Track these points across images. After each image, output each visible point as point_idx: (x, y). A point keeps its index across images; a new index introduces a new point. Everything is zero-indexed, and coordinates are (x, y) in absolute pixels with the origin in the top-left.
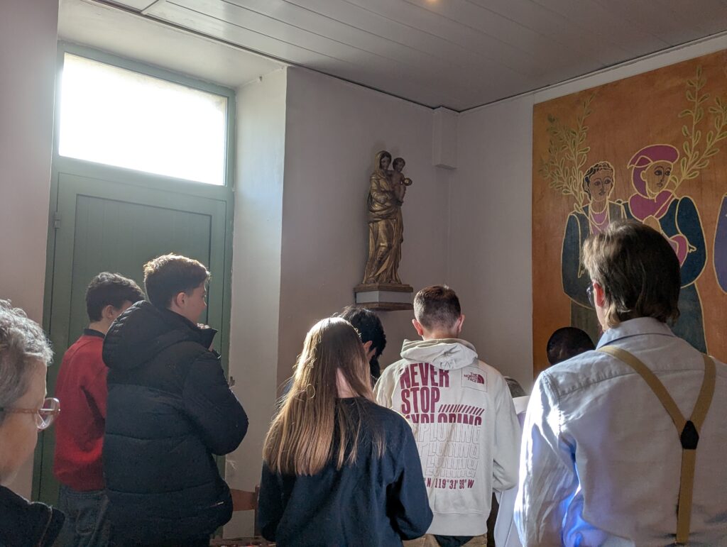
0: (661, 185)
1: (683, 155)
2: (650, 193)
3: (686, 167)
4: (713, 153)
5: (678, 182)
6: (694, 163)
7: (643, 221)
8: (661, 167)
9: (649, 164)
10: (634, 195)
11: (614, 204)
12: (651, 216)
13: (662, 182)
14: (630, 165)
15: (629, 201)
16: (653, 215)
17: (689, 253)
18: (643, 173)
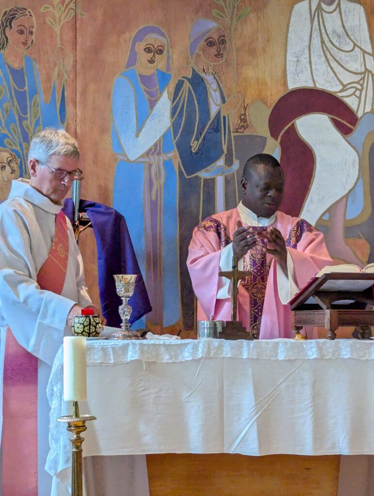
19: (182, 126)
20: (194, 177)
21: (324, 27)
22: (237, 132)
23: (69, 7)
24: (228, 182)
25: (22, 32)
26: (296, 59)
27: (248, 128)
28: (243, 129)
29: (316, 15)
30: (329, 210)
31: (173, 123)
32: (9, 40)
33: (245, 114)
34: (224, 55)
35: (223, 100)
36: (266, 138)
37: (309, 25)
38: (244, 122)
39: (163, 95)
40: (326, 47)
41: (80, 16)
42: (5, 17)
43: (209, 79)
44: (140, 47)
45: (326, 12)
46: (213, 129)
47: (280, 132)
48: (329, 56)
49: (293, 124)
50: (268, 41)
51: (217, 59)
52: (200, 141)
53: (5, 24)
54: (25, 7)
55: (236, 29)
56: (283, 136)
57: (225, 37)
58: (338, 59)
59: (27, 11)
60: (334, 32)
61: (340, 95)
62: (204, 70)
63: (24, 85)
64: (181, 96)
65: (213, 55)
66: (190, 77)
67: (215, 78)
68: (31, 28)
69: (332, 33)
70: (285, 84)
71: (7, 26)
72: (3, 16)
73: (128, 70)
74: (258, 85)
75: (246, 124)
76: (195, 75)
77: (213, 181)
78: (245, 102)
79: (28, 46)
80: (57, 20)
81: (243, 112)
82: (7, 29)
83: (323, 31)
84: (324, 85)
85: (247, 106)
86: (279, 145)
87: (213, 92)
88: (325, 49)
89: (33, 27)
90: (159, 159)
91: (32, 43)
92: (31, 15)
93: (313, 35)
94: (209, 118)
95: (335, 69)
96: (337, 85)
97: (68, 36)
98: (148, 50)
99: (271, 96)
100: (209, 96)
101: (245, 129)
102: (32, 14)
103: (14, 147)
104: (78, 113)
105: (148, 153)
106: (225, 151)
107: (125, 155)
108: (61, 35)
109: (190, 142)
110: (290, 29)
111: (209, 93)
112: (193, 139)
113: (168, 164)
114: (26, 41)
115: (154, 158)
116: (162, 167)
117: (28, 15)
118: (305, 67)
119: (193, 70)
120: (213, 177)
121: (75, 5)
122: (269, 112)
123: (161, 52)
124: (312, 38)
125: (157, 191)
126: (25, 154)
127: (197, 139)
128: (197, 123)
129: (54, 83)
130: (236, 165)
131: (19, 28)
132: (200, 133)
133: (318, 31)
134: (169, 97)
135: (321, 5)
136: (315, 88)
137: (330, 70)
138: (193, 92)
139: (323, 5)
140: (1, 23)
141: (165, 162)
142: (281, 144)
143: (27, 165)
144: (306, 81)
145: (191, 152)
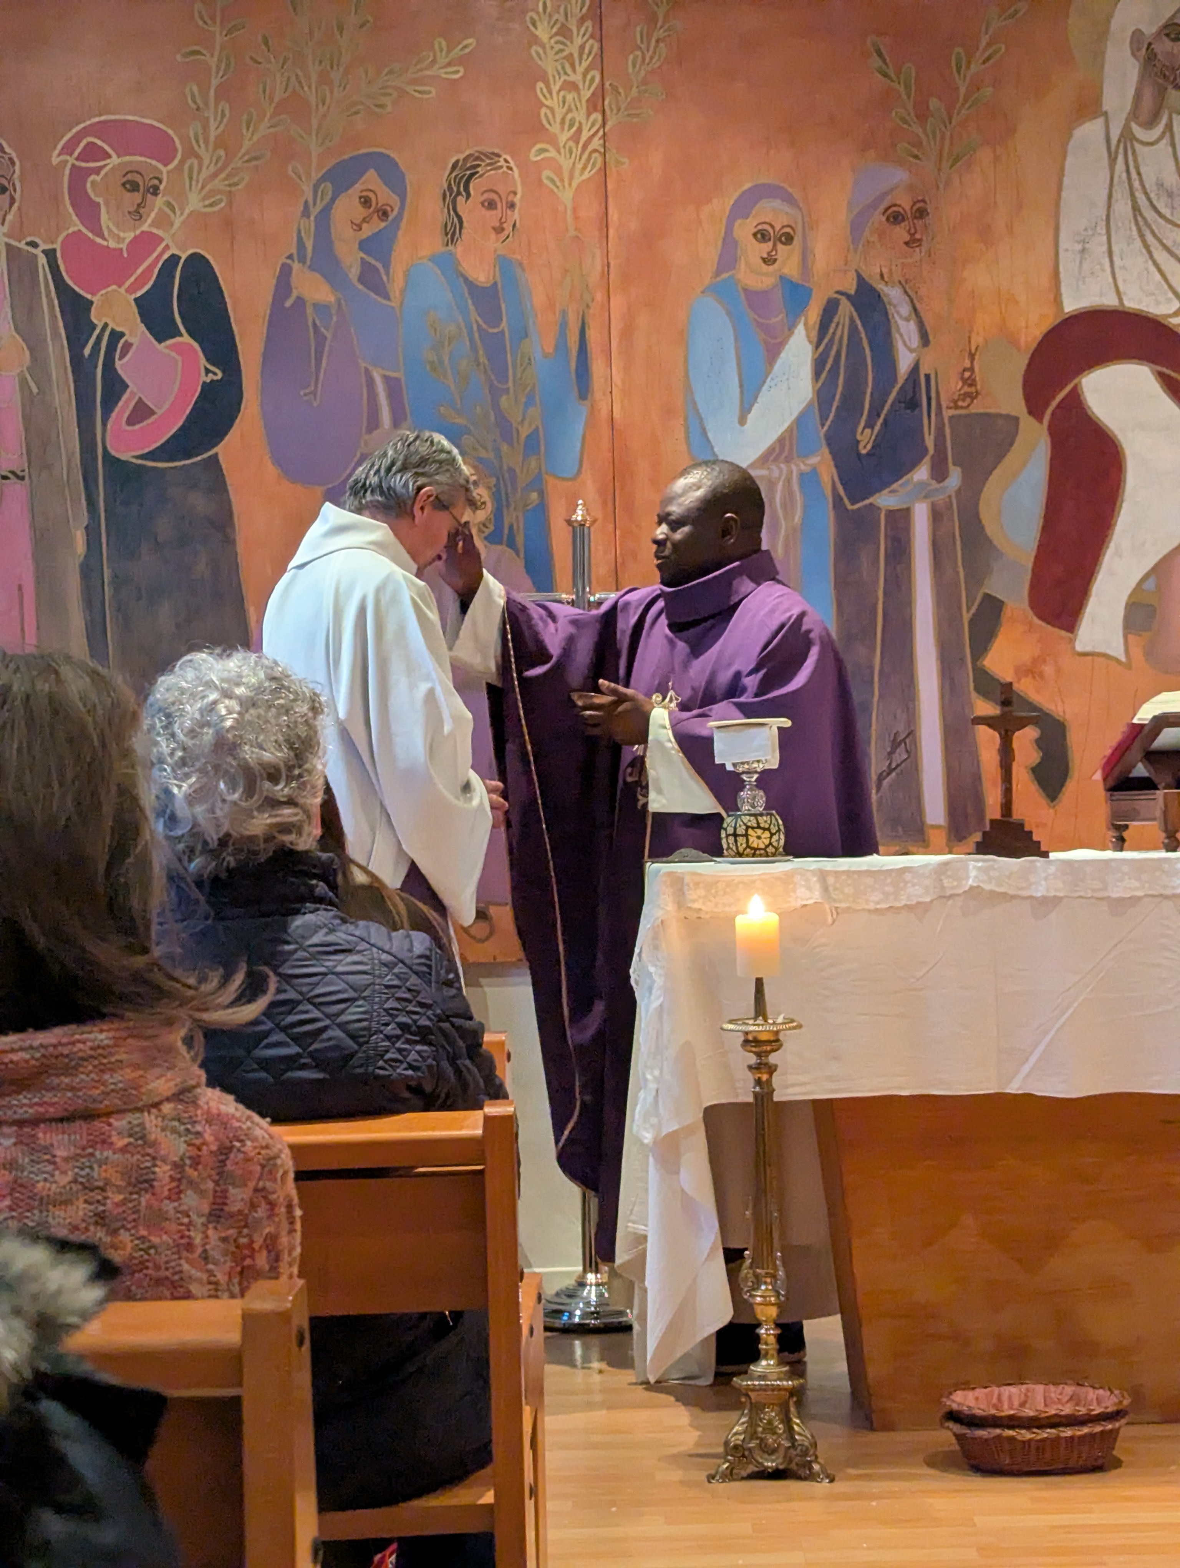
0: (138, 214)
1: (191, 153)
2: (111, 232)
3: (198, 181)
4: (256, 158)
5: (178, 212)
6: (215, 175)
7: (95, 299)
8: (138, 172)
9: (108, 161)
10: (70, 231)
11: (19, 249)
12: (114, 287)
13: (142, 211)
14: (59, 155)
15: (57, 246)
16: (120, 286)
17: (204, 383)
18: (93, 182)
19: (837, 397)
20: (865, 506)
21: (1139, 174)
22: (957, 407)
23: (590, 148)
24: (937, 516)
25: (491, 205)
26: (1079, 247)
27: (979, 398)
28: (968, 400)
29: (1121, 150)
30: (1157, 570)
31: (818, 393)
32: (465, 224)
33: (971, 369)
34: (924, 243)
35: (925, 340)
36: (1017, 419)
37: (1106, 172)
38: (970, 385)
39: (796, 331)
40: (1144, 219)
41: (614, 169)
42: (454, 175)
43: (893, 294)
44: (744, 230)
45: (1141, 142)
46: (904, 402)
47: (1048, 404)
48: (1150, 238)
49: (1075, 388)
50: (1019, 207)
51: (908, 250)
52: (877, 428)
53: (455, 189)
54: (496, 151)
55: (948, 183)
56: (1053, 414)
57: (923, 201)
58: (1169, 243)
59: (501, 159)
60: (1160, 185)
61: (1174, 321)
62: (882, 276)
63: (501, 322)
64: (834, 333)
65: (901, 243)
66: (852, 292)
67: (906, 292)
68: (512, 195)
69: (1155, 188)
71: (459, 193)
72: (451, 173)
73: (718, 279)
74: (999, 303)
75: (973, 389)
76: (863, 286)
77: (906, 513)
78: (973, 342)
79: (506, 233)
80: (566, 178)
81: (967, 364)
82: (461, 200)
83: (1136, 184)
84: (1141, 301)
85: (976, 350)
86: (1045, 433)
87: (901, 323)
88: (1141, 223)
89: (515, 193)
90: (790, 470)
91: (514, 226)
92: (510, 168)
93: (1114, 194)
94: (896, 379)
96: (1169, 300)
97: (590, 211)
98: (761, 236)
99: (1027, 327)
100: (893, 330)
101: (973, 399)
102: (512, 164)
103: (483, 454)
104: (617, 378)
105: (766, 458)
106: (931, 451)
108: (574, 210)
109: (855, 435)
110: (1066, 181)
111: (892, 321)
112: (862, 424)
113: (809, 479)
114: (501, 223)
115: (781, 470)
116: (796, 487)
117: (505, 169)
118: (1100, 264)
119: (859, 276)
120: (903, 506)
121: (602, 142)
122: (1021, 363)
123: (788, 239)
124: (1113, 200)
125: (787, 537)
126: (505, 468)
127: (870, 425)
128: (869, 390)
129: (564, 313)
130: (955, 478)
131: (486, 196)
132: (875, 413)
133: (1126, 184)
134: (808, 336)
135: (1130, 128)
136: (1121, 309)
137: (1152, 268)
138: (858, 322)
139: (1134, 126)
140: (446, 186)
141: (802, 475)
142: (1053, 431)
143: (509, 490)
144: (1101, 294)
145: (859, 455)
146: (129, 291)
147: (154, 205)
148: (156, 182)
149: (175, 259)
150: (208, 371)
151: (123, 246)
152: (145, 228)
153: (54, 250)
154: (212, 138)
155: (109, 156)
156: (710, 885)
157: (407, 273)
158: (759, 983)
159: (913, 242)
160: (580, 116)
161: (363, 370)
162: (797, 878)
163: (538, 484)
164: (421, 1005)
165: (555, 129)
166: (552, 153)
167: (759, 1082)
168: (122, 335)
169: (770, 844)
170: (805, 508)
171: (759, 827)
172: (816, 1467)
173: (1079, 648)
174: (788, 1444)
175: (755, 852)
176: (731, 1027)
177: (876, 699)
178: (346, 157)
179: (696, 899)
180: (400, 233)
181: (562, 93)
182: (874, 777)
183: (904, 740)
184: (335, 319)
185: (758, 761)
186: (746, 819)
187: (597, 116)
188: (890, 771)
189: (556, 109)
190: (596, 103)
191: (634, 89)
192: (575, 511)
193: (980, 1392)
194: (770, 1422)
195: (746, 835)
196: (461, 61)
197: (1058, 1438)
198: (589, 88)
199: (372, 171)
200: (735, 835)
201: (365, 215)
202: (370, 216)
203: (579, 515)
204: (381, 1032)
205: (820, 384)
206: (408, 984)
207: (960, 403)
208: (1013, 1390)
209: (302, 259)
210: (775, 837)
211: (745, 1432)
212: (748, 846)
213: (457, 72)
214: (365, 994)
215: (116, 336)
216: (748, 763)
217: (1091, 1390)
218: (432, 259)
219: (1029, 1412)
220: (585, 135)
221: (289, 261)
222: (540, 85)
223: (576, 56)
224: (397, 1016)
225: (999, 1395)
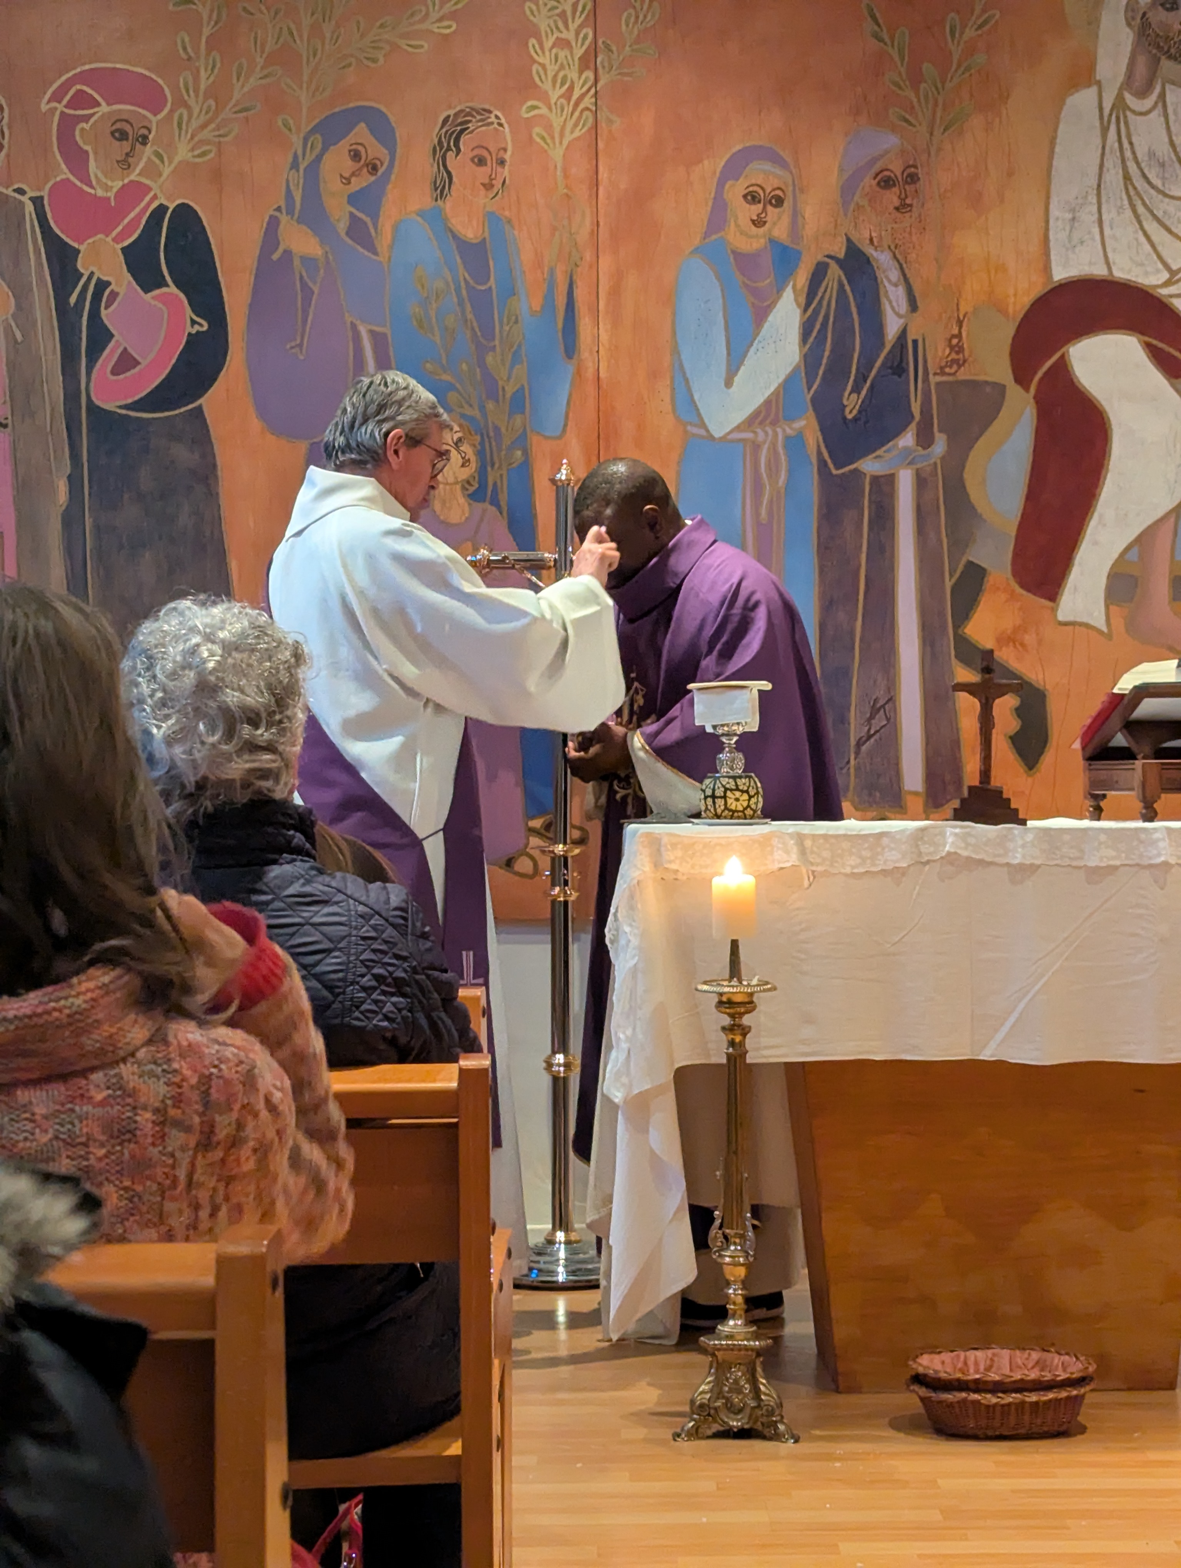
0: (126, 164)
1: (180, 102)
2: (98, 180)
3: (187, 132)
4: (246, 110)
5: (166, 163)
6: (204, 126)
7: (82, 248)
8: (127, 121)
9: (96, 110)
10: (58, 179)
11: (7, 196)
12: (100, 236)
13: (130, 160)
14: (49, 102)
15: (45, 193)
16: (107, 236)
17: (190, 334)
18: (82, 129)
19: (824, 361)
20: (851, 471)
21: (1131, 143)
22: (943, 373)
23: (582, 106)
24: (921, 483)
25: (481, 162)
26: (1070, 216)
27: (966, 365)
28: (955, 367)
29: (1114, 120)
30: (1139, 540)
31: (805, 357)
32: (455, 179)
33: (959, 336)
34: (914, 209)
35: (913, 306)
36: (1004, 386)
37: (1098, 141)
38: (957, 353)
39: (785, 294)
40: (1135, 188)
41: (604, 125)
42: (444, 130)
43: (882, 259)
44: (736, 190)
45: (1134, 112)
46: (891, 368)
47: (1035, 373)
48: (1141, 209)
49: (1063, 357)
50: (1010, 174)
51: (899, 215)
52: (864, 392)
53: (445, 145)
54: (487, 107)
55: (939, 149)
56: (1040, 383)
57: (915, 167)
58: (1160, 214)
59: (493, 116)
60: (1152, 154)
61: (1164, 291)
62: (871, 240)
63: (488, 279)
64: (822, 298)
65: (891, 208)
66: (841, 255)
67: (895, 257)
68: (502, 152)
69: (1146, 158)
70: (1047, 269)
71: (449, 149)
72: (442, 128)
73: (707, 240)
74: (989, 271)
75: (961, 356)
76: (853, 250)
77: (891, 479)
78: (961, 308)
79: (495, 190)
80: (557, 136)
81: (956, 331)
82: (450, 155)
83: (1128, 154)
84: (1130, 271)
85: (964, 317)
86: (1032, 401)
87: (890, 288)
88: (1132, 192)
89: (505, 150)
90: (776, 434)
91: (504, 182)
92: (501, 125)
93: (1106, 163)
94: (883, 345)
95: (1154, 238)
96: (1158, 271)
97: (581, 169)
98: (752, 198)
99: (1015, 295)
100: (882, 295)
101: (959, 366)
102: (503, 121)
103: (468, 412)
104: (604, 337)
105: (751, 421)
106: (917, 417)
107: (703, 425)
108: (565, 168)
109: (841, 400)
110: (1057, 149)
111: (881, 286)
112: (849, 388)
113: (795, 443)
114: (491, 180)
115: (766, 433)
116: (781, 450)
117: (496, 125)
118: (1089, 233)
119: (849, 240)
120: (888, 472)
121: (593, 100)
122: (1010, 331)
123: (779, 202)
124: (1105, 169)
125: (771, 502)
126: (490, 425)
127: (857, 389)
128: (856, 356)
129: (552, 271)
130: (940, 446)
131: (476, 152)
132: (862, 377)
133: (1118, 154)
134: (796, 300)
135: (1124, 99)
136: (1110, 278)
137: (1142, 239)
138: (847, 288)
139: (1128, 97)
140: (436, 141)
141: (787, 438)
142: (1038, 399)
143: (494, 449)
144: (1090, 263)
145: (845, 418)
146: (116, 240)
147: (143, 153)
148: (145, 132)
149: (161, 210)
150: (193, 322)
151: (111, 195)
152: (133, 177)
153: (42, 198)
154: (203, 87)
155: (98, 104)
156: (688, 847)
157: (396, 228)
158: (735, 944)
159: (903, 207)
160: (573, 74)
161: (349, 325)
162: (775, 841)
163: (522, 441)
164: (397, 957)
165: (547, 86)
166: (544, 111)
167: (732, 1043)
168: (108, 284)
169: (749, 806)
170: (790, 472)
171: (737, 789)
172: (781, 1427)
173: (1060, 617)
174: (753, 1404)
175: (733, 814)
176: (705, 987)
177: (856, 665)
178: (337, 110)
179: (673, 860)
180: (390, 186)
181: (554, 51)
182: (853, 742)
183: (883, 706)
184: (322, 271)
185: (738, 724)
186: (724, 781)
187: (590, 74)
188: (869, 737)
189: (548, 67)
190: (588, 61)
191: (627, 48)
192: (559, 470)
193: (946, 1356)
194: (736, 1382)
195: (725, 797)
196: (453, 16)
197: (1023, 1403)
198: (582, 44)
199: (363, 125)
200: (713, 797)
201: (354, 169)
202: (360, 169)
203: (563, 475)
204: (358, 983)
205: (808, 346)
206: (384, 936)
207: (947, 370)
208: (979, 1354)
209: (290, 212)
210: (753, 800)
211: (711, 1391)
212: (726, 808)
213: (449, 27)
214: (341, 945)
215: (102, 285)
216: (728, 725)
217: (1057, 1357)
218: (421, 213)
219: (994, 1376)
220: (576, 94)
221: (277, 214)
222: (533, 41)
223: (569, 13)
224: (373, 967)
225: (966, 1358)
